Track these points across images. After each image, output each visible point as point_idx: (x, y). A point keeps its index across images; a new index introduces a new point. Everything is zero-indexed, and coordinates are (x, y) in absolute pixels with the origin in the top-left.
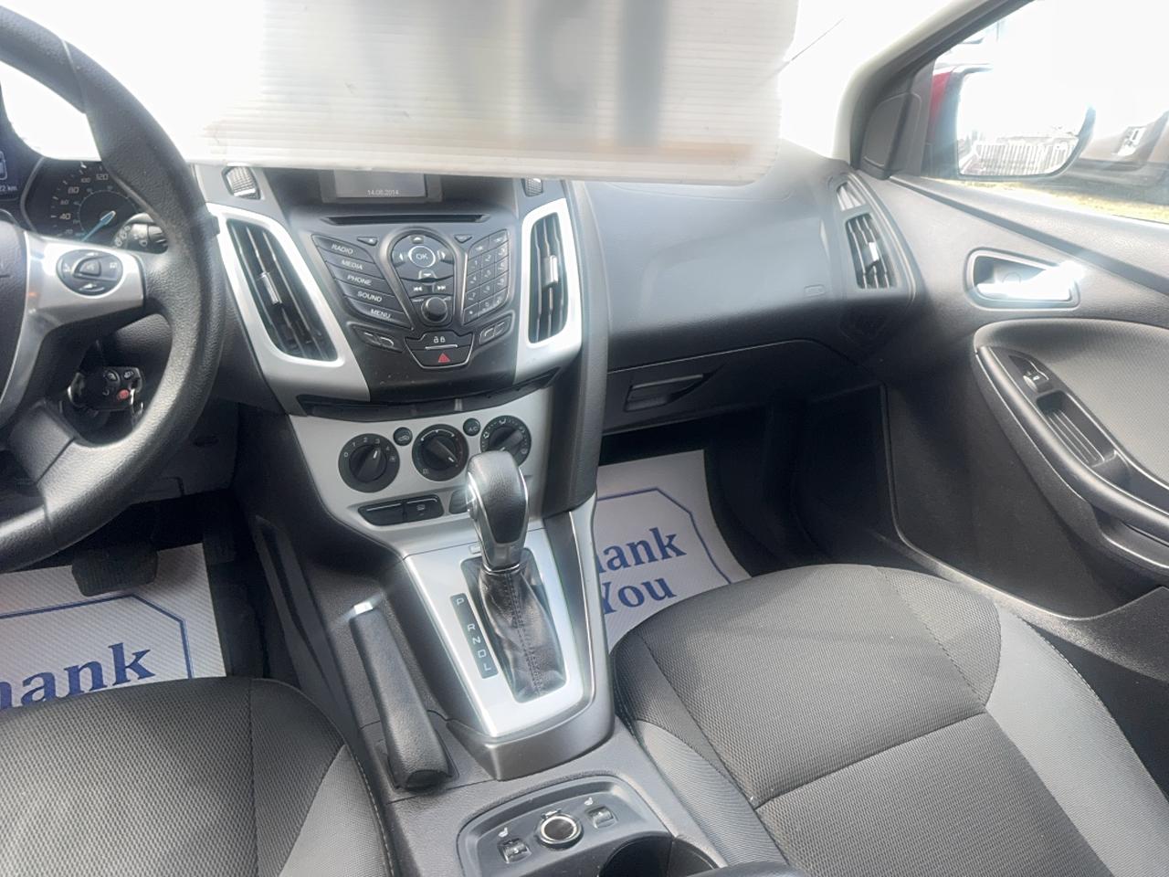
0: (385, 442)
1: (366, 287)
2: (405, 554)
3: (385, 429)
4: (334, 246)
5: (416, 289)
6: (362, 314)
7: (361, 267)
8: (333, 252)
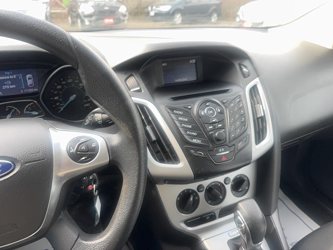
0: (193, 191)
1: (190, 129)
2: (203, 239)
3: (193, 186)
4: (175, 111)
5: (210, 127)
6: (189, 142)
7: (187, 120)
8: (174, 114)
